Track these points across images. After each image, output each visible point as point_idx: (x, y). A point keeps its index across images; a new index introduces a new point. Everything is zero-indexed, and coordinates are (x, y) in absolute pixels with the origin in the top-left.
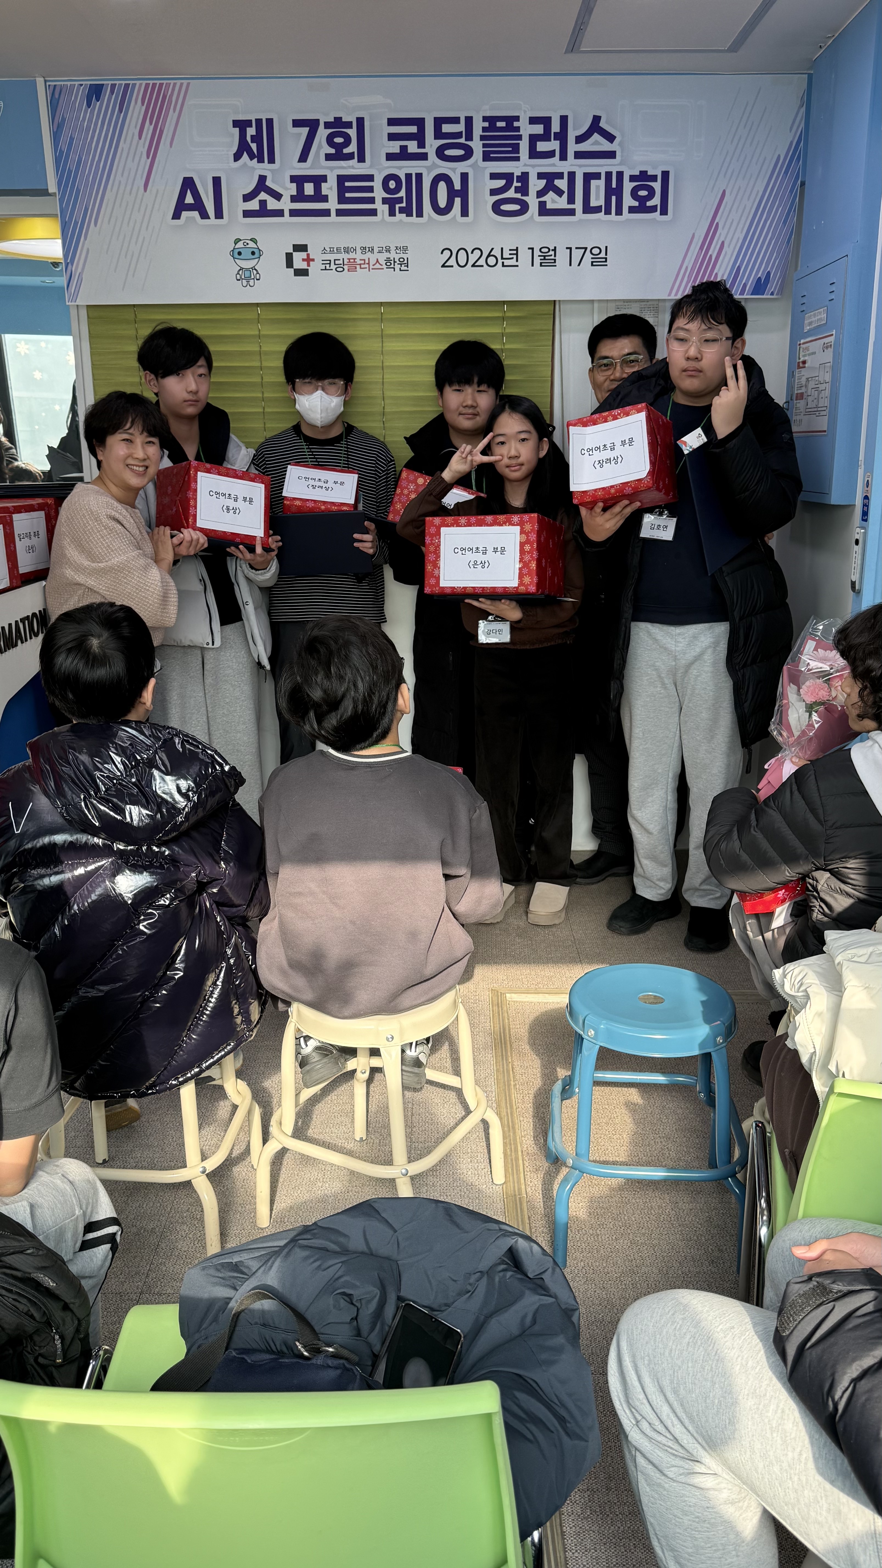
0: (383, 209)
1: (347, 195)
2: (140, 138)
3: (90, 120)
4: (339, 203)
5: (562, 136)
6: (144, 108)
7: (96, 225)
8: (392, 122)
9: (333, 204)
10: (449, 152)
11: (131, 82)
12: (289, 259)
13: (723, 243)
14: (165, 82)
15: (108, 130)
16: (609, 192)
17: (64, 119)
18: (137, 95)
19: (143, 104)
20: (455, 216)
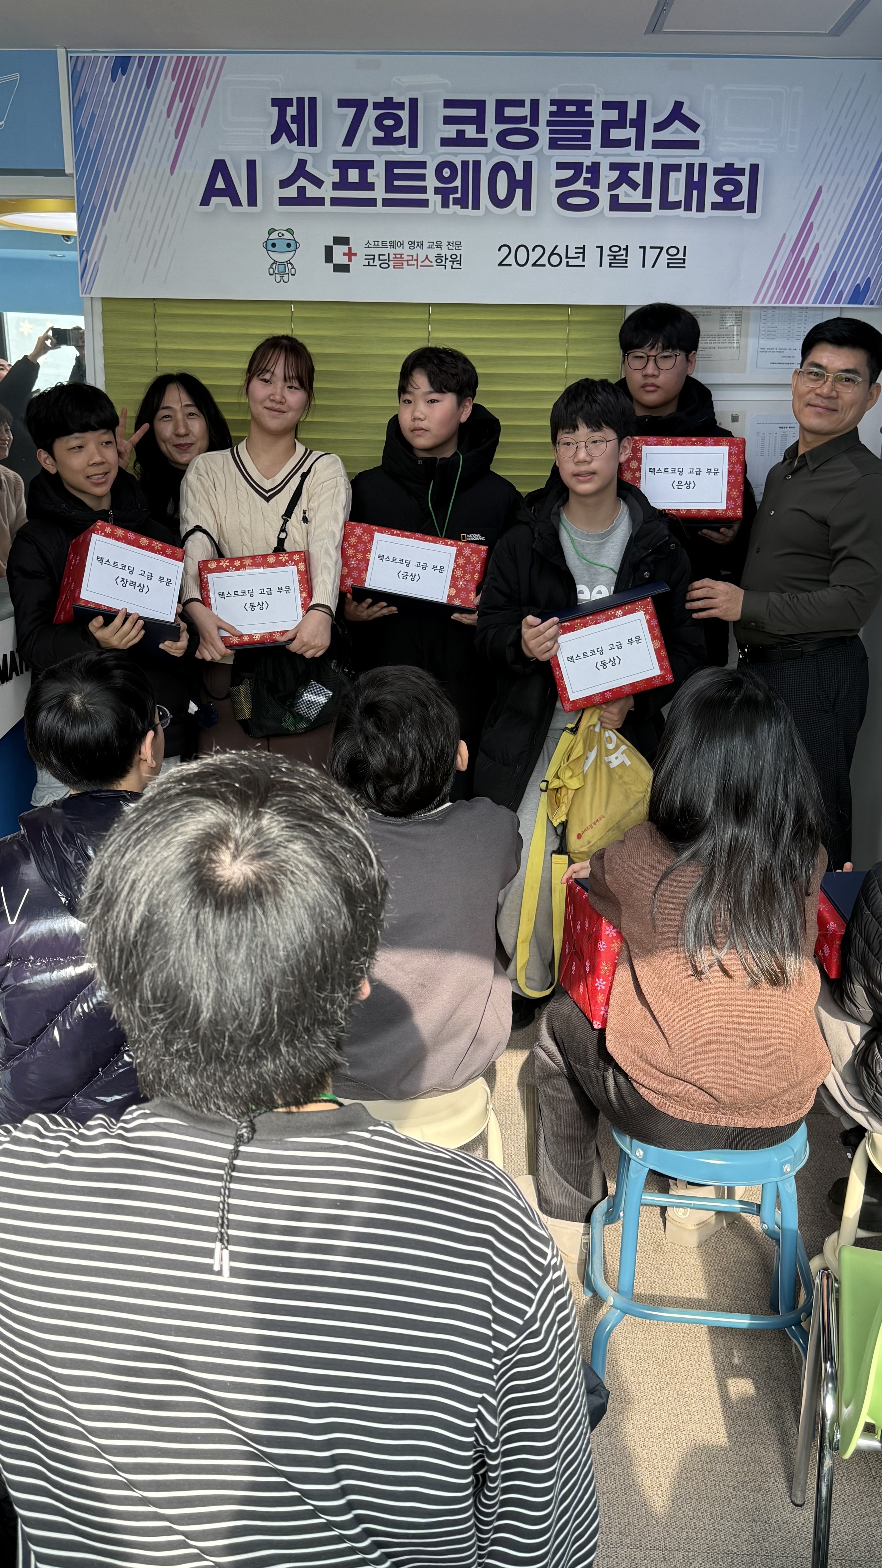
0: (435, 200)
1: (396, 183)
2: (168, 115)
3: (114, 96)
4: (386, 192)
5: (639, 124)
6: (174, 83)
7: (115, 210)
8: (448, 104)
9: (379, 193)
10: (511, 138)
11: (161, 55)
12: (329, 251)
13: (818, 245)
14: (198, 55)
15: (133, 107)
16: (690, 185)
17: (85, 94)
18: (168, 67)
19: (173, 79)
20: (515, 210)
